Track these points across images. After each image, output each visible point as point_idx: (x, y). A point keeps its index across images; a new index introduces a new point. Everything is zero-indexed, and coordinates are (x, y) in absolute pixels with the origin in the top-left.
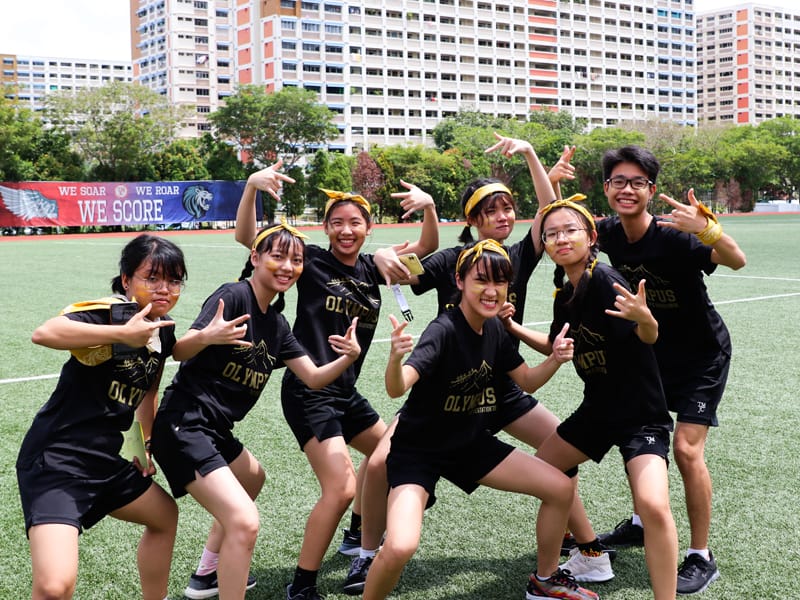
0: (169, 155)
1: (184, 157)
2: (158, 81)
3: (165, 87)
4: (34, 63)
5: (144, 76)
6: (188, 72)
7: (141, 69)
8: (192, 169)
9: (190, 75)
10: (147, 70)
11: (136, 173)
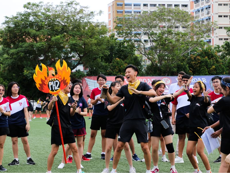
0: (199, 58)
1: (209, 59)
2: (205, 11)
3: (209, 15)
4: (134, 5)
5: (196, 9)
6: (224, 5)
7: (195, 5)
8: (214, 67)
9: (225, 6)
10: (199, 5)
11: (175, 70)
